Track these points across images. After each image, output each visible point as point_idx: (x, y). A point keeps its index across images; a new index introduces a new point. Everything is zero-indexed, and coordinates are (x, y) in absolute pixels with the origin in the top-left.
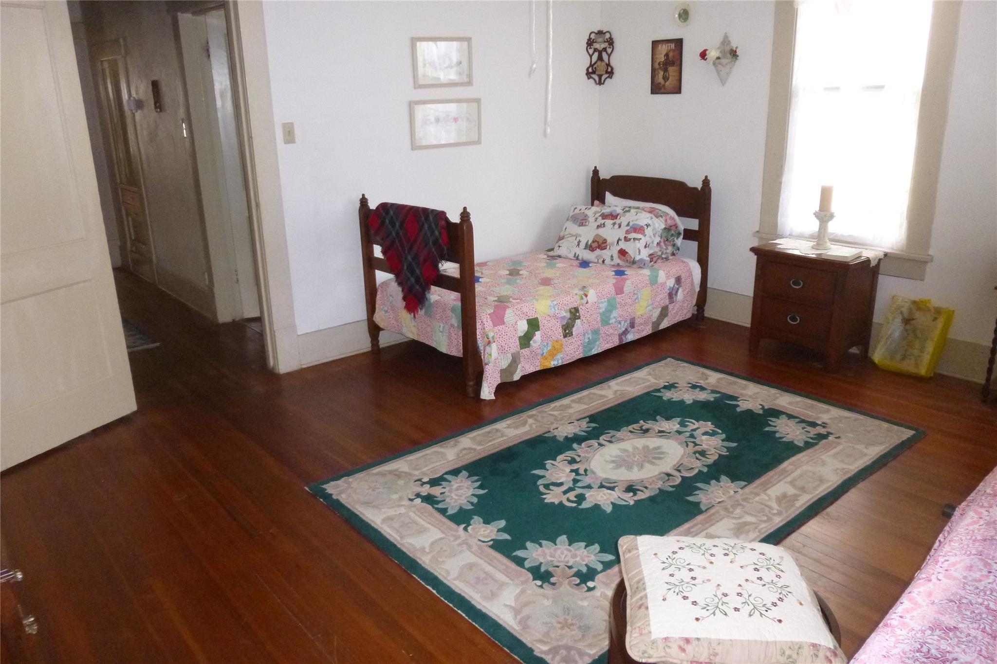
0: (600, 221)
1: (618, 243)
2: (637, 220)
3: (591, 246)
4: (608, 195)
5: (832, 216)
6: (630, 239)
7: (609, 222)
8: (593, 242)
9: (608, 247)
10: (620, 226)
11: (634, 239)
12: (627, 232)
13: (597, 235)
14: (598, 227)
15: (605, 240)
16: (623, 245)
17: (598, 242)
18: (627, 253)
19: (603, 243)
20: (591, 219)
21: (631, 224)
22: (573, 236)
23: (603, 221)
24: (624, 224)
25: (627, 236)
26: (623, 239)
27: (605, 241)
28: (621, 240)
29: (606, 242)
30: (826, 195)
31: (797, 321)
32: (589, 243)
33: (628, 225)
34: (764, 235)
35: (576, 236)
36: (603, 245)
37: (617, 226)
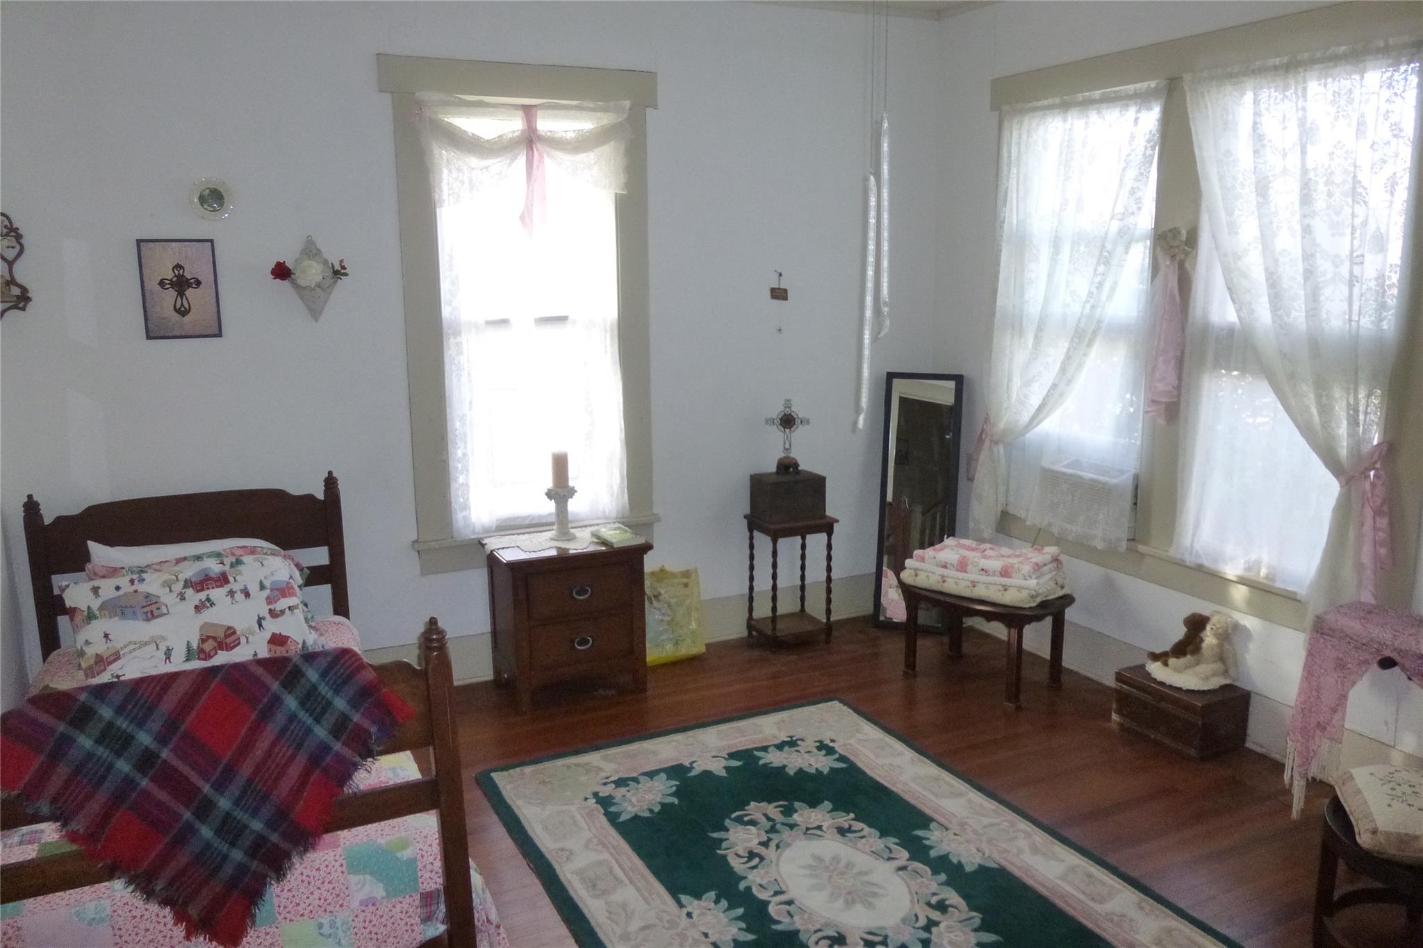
0: (194, 597)
1: (260, 625)
2: (272, 574)
3: (201, 651)
4: (94, 547)
5: (572, 492)
6: (282, 612)
7: (217, 594)
8: (203, 641)
9: (243, 640)
10: (247, 595)
11: (289, 608)
12: (269, 600)
13: (205, 626)
14: (198, 609)
15: (229, 628)
16: (272, 626)
17: (214, 638)
18: (287, 638)
19: (226, 636)
20: (168, 599)
21: (267, 583)
22: (146, 644)
23: (203, 596)
24: (253, 588)
25: (272, 607)
26: (268, 616)
27: (230, 632)
28: (264, 619)
29: (234, 632)
30: (560, 464)
31: (589, 642)
32: (195, 645)
33: (262, 587)
34: (434, 543)
35: (155, 641)
36: (228, 640)
37: (239, 596)
